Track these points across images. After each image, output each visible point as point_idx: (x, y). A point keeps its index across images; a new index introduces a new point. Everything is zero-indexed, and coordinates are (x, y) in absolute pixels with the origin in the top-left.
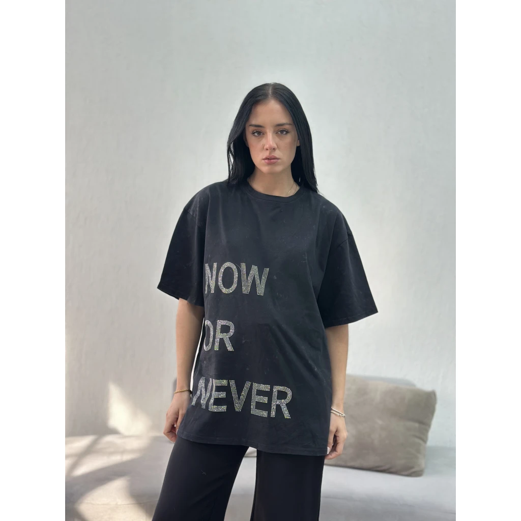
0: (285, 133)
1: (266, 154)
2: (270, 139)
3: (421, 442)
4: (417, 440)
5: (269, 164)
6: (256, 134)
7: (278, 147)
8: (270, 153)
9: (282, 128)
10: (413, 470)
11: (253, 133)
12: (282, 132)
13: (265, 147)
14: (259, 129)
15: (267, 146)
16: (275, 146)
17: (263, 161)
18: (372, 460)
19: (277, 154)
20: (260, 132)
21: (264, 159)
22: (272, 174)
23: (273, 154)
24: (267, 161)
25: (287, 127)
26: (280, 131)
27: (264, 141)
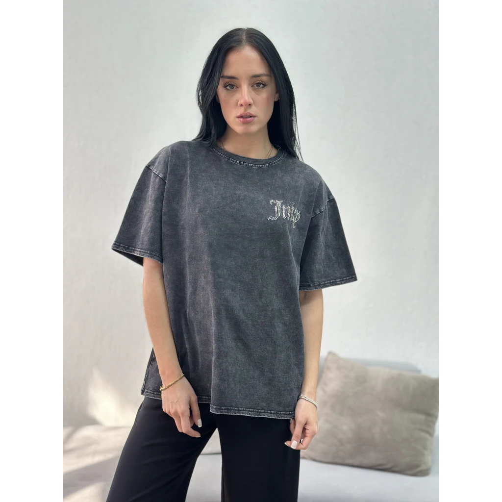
0: (261, 86)
1: (241, 111)
2: (245, 93)
3: (427, 436)
4: (423, 434)
5: (244, 123)
6: (228, 87)
7: (254, 103)
8: (245, 110)
9: (258, 80)
10: (420, 469)
11: (225, 87)
12: (258, 85)
13: (239, 103)
14: (232, 82)
15: (241, 102)
16: (251, 101)
17: (237, 120)
18: (372, 457)
19: (253, 111)
20: (232, 85)
21: (238, 117)
22: (247, 135)
23: (249, 111)
24: (241, 119)
25: (265, 79)
26: (257, 84)
27: (237, 96)
